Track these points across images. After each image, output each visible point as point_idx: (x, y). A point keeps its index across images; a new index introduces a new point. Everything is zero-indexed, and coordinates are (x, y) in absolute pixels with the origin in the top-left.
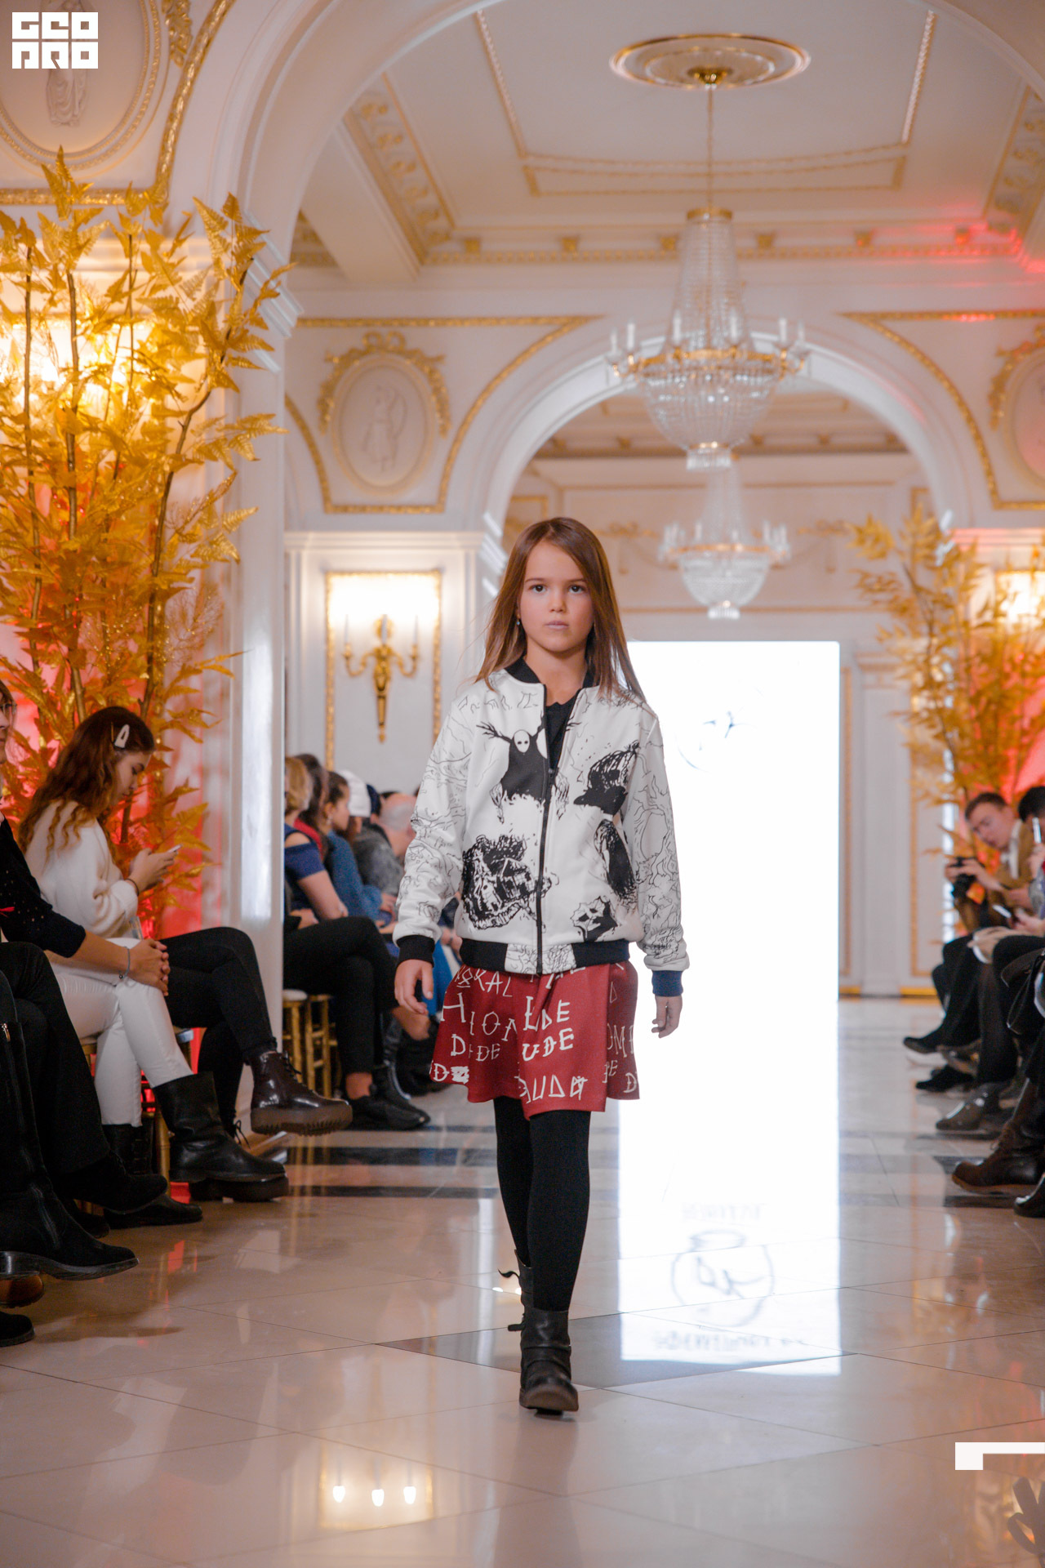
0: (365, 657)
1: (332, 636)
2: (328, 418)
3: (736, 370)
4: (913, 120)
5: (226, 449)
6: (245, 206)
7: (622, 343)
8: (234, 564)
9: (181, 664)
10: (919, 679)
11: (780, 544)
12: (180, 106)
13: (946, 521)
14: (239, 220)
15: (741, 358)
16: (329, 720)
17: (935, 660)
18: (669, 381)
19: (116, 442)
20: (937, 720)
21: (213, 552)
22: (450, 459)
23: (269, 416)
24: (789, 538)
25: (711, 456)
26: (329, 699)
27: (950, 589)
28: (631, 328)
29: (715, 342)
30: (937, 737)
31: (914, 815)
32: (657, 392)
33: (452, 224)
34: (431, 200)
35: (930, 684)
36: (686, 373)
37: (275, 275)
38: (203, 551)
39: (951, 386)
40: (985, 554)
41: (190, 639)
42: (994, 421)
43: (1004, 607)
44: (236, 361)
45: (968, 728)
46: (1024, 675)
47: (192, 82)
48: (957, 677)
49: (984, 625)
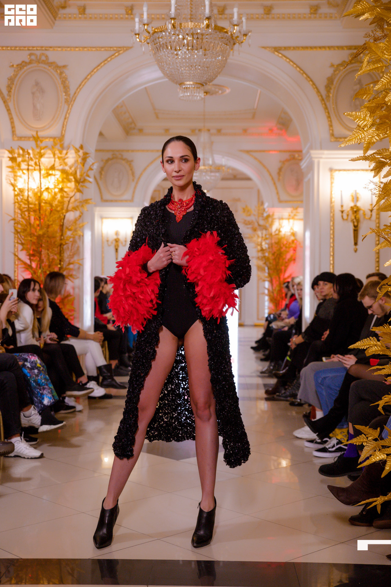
0: (112, 241)
1: (104, 235)
2: (102, 177)
3: (211, 172)
4: (257, 104)
5: (80, 208)
6: (85, 147)
9: (68, 262)
10: (259, 248)
12: (68, 115)
13: (266, 205)
14: (83, 150)
16: (103, 258)
17: (263, 243)
19: (51, 205)
20: (264, 259)
21: (76, 234)
22: (135, 188)
26: (103, 252)
27: (267, 225)
30: (264, 264)
33: (136, 126)
34: (130, 120)
35: (262, 250)
38: (73, 233)
39: (268, 171)
40: (276, 215)
41: (70, 255)
42: (279, 179)
43: (281, 229)
44: (82, 186)
45: (271, 261)
46: (286, 247)
47: (71, 109)
48: (269, 248)
49: (276, 235)
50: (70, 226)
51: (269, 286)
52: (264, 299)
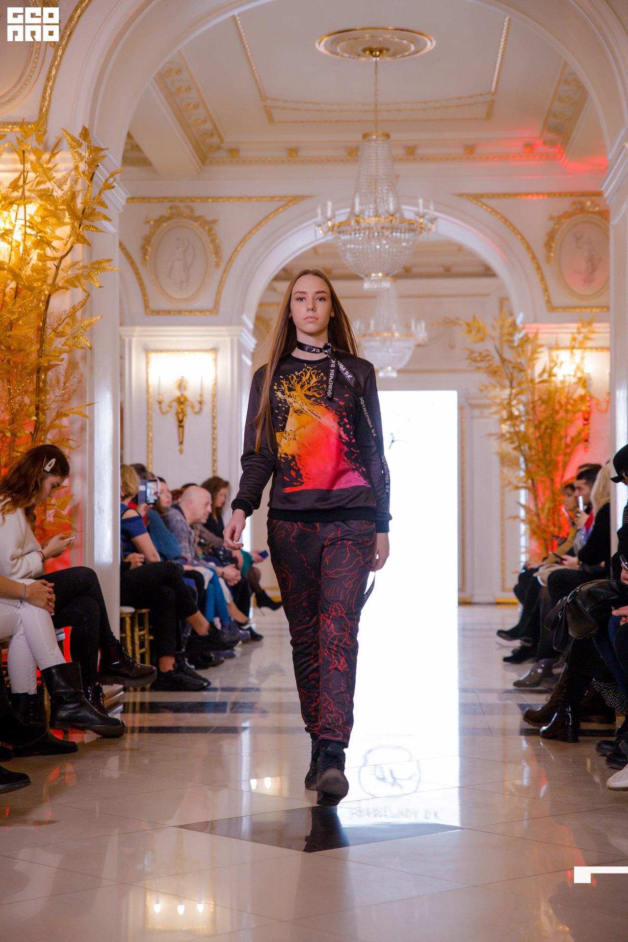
0: (171, 402)
1: (151, 390)
2: (147, 258)
3: (393, 229)
4: (498, 79)
5: (83, 280)
6: (94, 133)
7: (324, 212)
8: (88, 350)
9: (56, 411)
10: (505, 414)
11: (421, 332)
12: (54, 72)
13: (519, 319)
14: (90, 141)
15: (396, 222)
16: (149, 441)
17: (514, 402)
18: (353, 236)
19: (16, 276)
20: (515, 438)
21: (75, 343)
22: (221, 282)
23: (109, 261)
24: (427, 329)
25: (379, 281)
26: (149, 428)
27: (523, 360)
28: (330, 204)
29: (380, 211)
30: (515, 449)
31: (502, 494)
32: (345, 243)
33: (222, 141)
34: (209, 126)
35: (511, 417)
36: (363, 231)
37: (112, 175)
38: (69, 342)
39: (523, 238)
40: (543, 338)
41: (61, 396)
42: (548, 259)
43: (555, 370)
44: (88, 227)
45: (534, 444)
46: (567, 411)
47: (61, 57)
48: (527, 413)
49: (543, 382)
50: (59, 325)
51: (526, 500)
52: (518, 529)
